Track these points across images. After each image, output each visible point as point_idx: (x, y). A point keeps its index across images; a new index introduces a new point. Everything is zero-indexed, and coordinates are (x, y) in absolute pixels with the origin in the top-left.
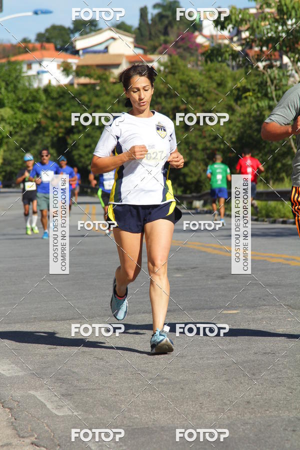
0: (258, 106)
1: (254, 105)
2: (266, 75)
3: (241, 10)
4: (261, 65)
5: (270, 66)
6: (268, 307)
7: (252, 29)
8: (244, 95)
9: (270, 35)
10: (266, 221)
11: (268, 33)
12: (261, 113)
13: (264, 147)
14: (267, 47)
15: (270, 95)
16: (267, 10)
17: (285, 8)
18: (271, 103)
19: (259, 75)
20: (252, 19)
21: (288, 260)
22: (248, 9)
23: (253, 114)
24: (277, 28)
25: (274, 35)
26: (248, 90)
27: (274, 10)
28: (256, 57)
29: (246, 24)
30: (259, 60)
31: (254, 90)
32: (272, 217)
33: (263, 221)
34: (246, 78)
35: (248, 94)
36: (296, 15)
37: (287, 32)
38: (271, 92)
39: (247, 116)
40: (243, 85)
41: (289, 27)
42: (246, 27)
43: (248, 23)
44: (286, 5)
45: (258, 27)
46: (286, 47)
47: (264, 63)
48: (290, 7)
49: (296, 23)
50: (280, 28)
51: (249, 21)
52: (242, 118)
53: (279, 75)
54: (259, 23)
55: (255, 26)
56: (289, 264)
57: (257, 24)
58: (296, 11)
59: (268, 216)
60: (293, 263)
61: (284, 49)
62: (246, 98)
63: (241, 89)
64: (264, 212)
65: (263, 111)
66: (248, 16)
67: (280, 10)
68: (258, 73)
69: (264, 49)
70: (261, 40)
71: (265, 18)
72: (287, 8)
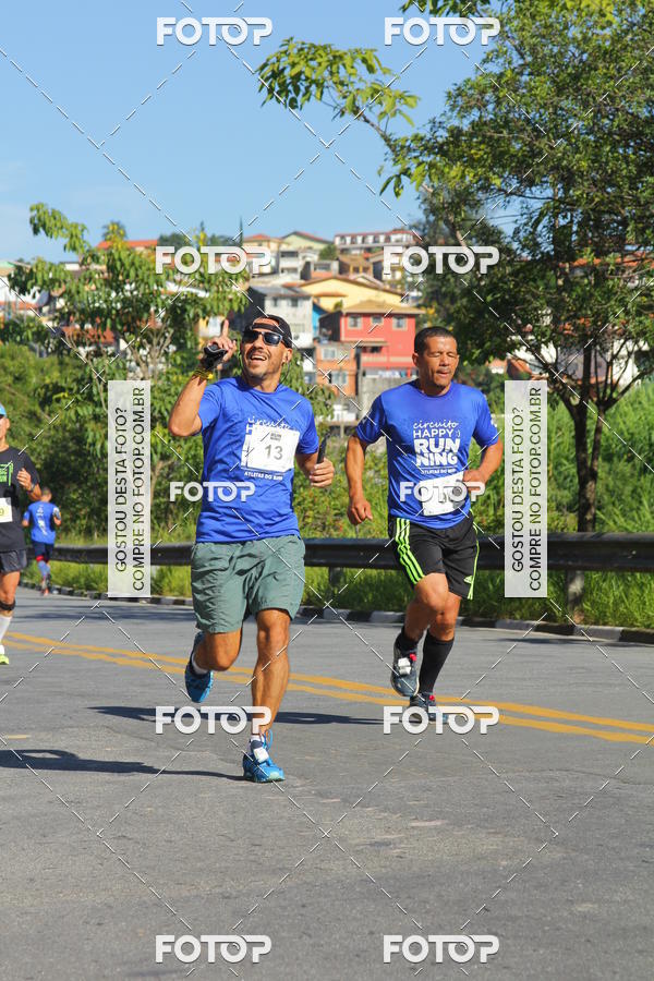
0: (77, 413)
1: (72, 413)
2: (91, 367)
3: (52, 264)
4: (83, 351)
5: (98, 354)
6: (75, 729)
7: (68, 294)
8: (55, 397)
9: (97, 305)
10: (86, 596)
11: (94, 302)
12: (82, 426)
13: (86, 479)
14: (93, 323)
15: (96, 399)
16: (94, 266)
17: (118, 264)
18: (97, 410)
19: (80, 367)
20: (69, 279)
21: (113, 655)
22: (63, 263)
23: (70, 426)
24: (109, 295)
25: (105, 306)
26: (63, 390)
27: (104, 267)
28: (75, 338)
29: (60, 286)
30: (80, 343)
31: (71, 390)
32: (95, 589)
33: (81, 594)
34: (61, 372)
35: (62, 395)
36: (137, 276)
37: (125, 301)
38: (98, 394)
39: (60, 429)
40: (54, 381)
41: (128, 294)
42: (61, 291)
43: (63, 285)
44: (120, 260)
45: (78, 292)
46: (123, 325)
47: (88, 349)
48: (127, 262)
49: (136, 289)
50: (113, 294)
51: (65, 282)
52: (52, 432)
53: (110, 368)
54: (81, 286)
55: (74, 290)
56: (115, 663)
57: (78, 287)
58: (136, 270)
59: (89, 588)
60: (121, 661)
61: (119, 327)
62: (58, 400)
63: (51, 386)
64: (82, 580)
65: (85, 422)
66: (63, 274)
67: (111, 268)
68: (79, 363)
69: (88, 326)
70: (82, 312)
71: (90, 279)
72: (123, 265)
